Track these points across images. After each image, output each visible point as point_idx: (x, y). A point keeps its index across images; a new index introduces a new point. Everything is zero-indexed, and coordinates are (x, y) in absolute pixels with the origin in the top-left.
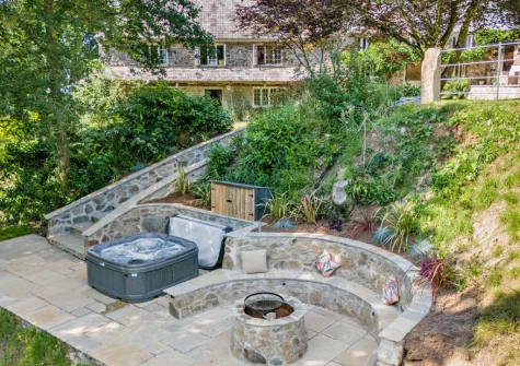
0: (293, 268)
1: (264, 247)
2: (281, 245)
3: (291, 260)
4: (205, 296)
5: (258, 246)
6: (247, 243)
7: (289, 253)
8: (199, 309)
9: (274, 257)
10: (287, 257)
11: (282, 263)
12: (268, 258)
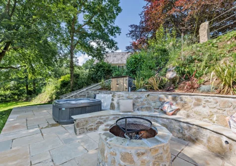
0: (148, 111)
1: (131, 99)
2: (141, 97)
3: (147, 106)
4: (96, 122)
5: (128, 98)
6: (123, 96)
7: (145, 103)
8: (91, 130)
9: (137, 104)
10: (144, 104)
11: (141, 108)
12: (134, 105)
